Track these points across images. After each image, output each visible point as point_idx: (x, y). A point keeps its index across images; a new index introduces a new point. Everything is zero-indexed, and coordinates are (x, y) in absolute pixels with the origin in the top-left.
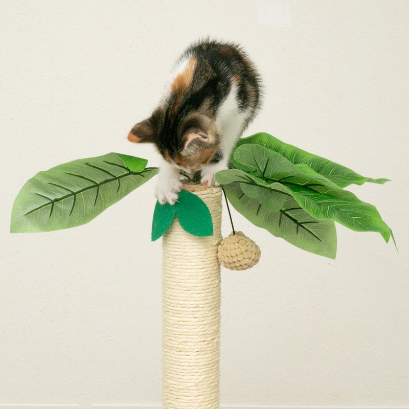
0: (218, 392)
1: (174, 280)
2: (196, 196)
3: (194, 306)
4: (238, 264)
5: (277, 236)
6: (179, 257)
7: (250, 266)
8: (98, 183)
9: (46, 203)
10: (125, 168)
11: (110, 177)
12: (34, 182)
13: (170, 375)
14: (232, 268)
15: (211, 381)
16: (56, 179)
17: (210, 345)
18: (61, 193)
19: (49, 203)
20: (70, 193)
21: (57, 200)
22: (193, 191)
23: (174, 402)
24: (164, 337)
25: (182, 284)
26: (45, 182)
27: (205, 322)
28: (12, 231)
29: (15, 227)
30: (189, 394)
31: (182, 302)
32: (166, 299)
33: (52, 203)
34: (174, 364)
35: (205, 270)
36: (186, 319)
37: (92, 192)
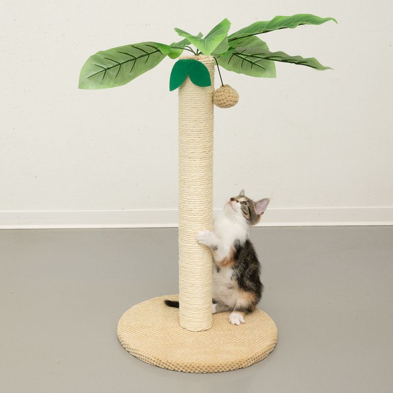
0: (212, 183)
1: (186, 115)
2: (200, 63)
3: (199, 130)
4: (224, 105)
5: (239, 73)
6: (189, 101)
7: (232, 105)
8: (136, 57)
9: (101, 70)
10: (155, 48)
11: (145, 54)
12: (95, 58)
13: (184, 173)
14: (221, 107)
15: (208, 176)
16: (109, 55)
17: (208, 154)
18: (112, 64)
19: (104, 71)
20: (117, 64)
21: (108, 69)
22: (198, 59)
23: (186, 189)
24: (180, 151)
25: (191, 117)
26: (102, 57)
27: (205, 140)
28: (79, 88)
29: (81, 85)
30: (195, 184)
31: (191, 128)
32: (181, 127)
33: (106, 70)
34: (187, 167)
35: (205, 108)
36: (193, 139)
37: (131, 64)
